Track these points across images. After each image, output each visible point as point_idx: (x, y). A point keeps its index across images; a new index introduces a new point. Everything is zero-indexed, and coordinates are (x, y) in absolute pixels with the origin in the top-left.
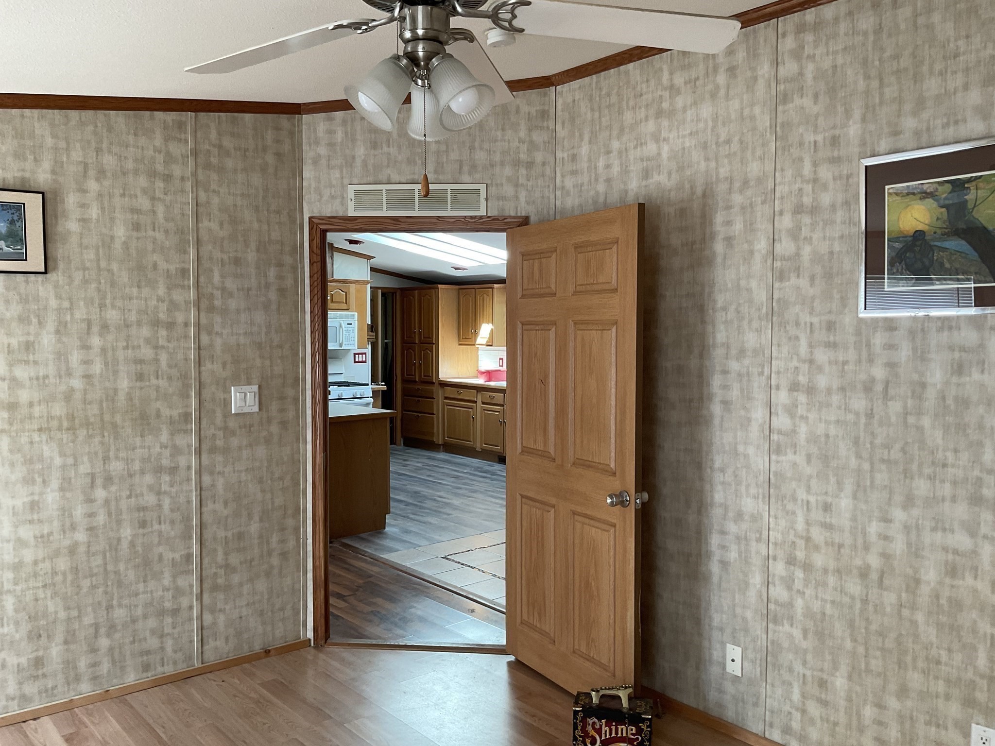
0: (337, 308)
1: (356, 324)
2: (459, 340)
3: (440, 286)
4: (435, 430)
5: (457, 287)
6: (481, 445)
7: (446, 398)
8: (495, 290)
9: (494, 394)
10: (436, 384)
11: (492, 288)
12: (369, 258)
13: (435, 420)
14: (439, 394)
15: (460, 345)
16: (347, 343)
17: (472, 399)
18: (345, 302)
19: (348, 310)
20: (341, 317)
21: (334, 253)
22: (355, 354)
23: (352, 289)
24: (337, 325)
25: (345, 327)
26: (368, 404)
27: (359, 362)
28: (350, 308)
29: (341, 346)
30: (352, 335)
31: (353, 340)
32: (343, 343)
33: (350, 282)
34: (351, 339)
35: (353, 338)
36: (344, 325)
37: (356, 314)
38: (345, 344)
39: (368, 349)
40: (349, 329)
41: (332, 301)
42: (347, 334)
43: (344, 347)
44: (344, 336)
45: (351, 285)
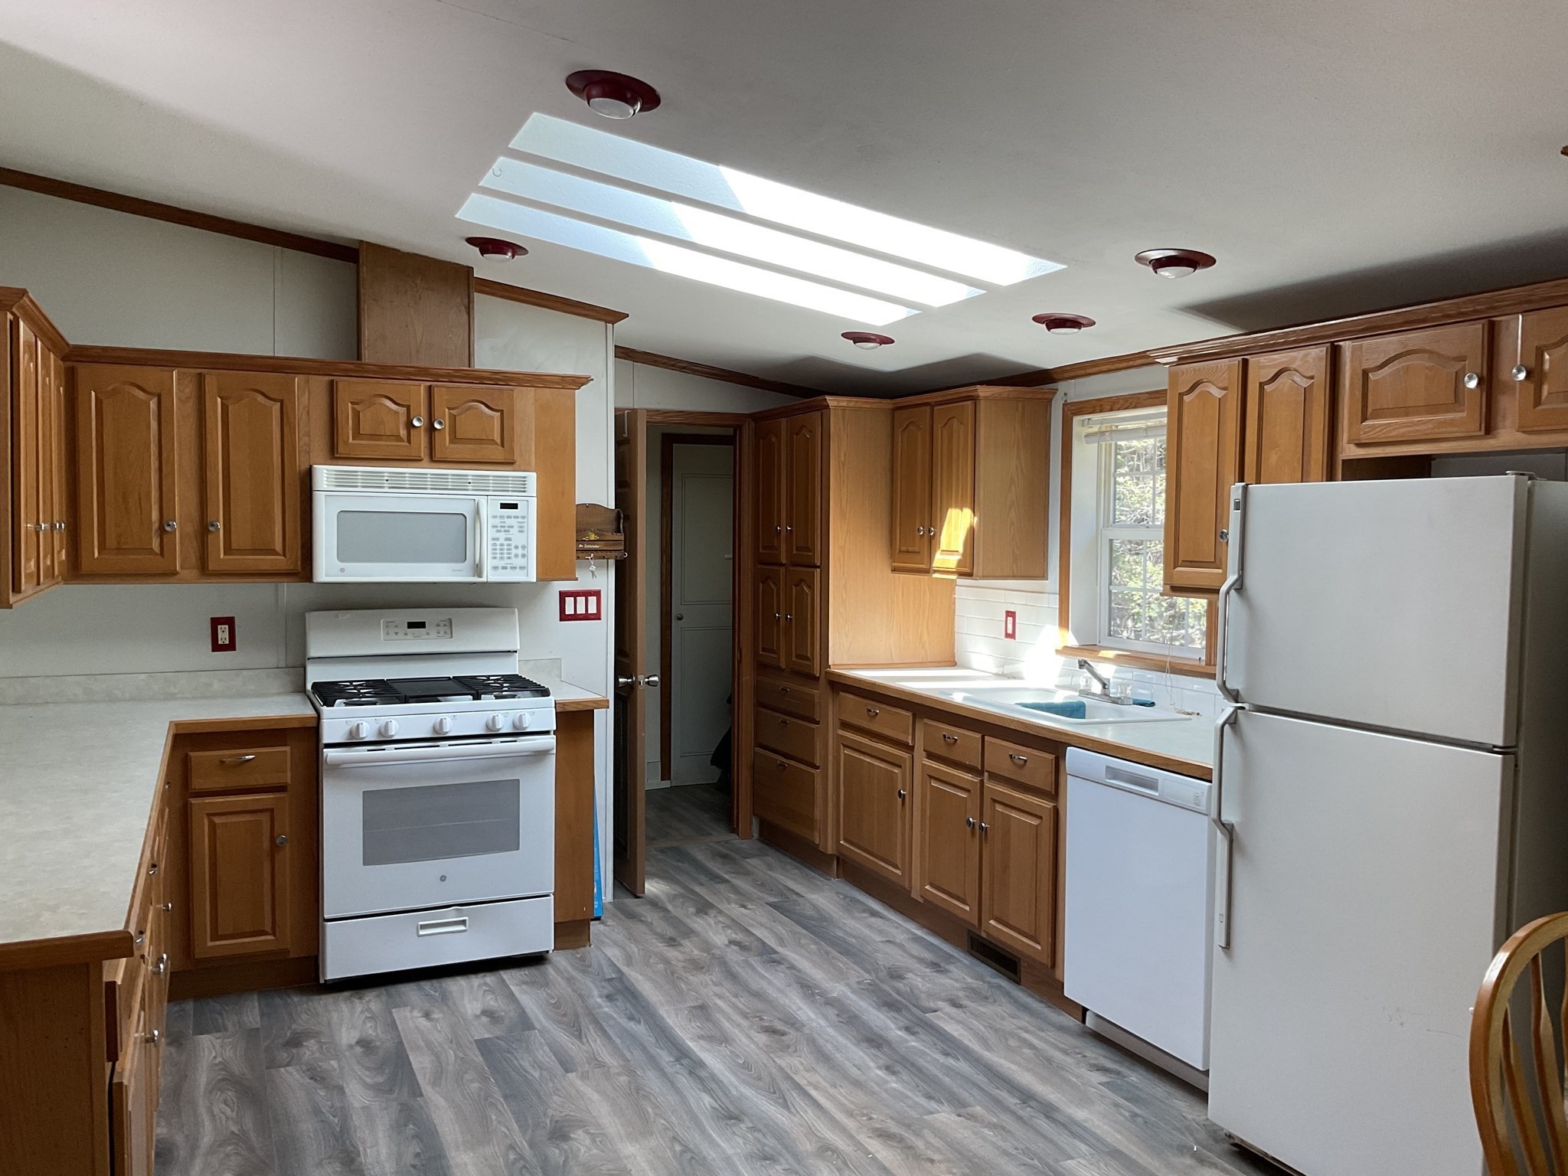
0: (468, 457)
1: (530, 507)
2: (892, 557)
3: (832, 401)
4: (818, 814)
5: (887, 404)
6: (922, 886)
7: (845, 726)
8: (982, 405)
9: (957, 733)
10: (823, 681)
11: (974, 399)
12: (612, 317)
13: (818, 781)
14: (831, 711)
15: (894, 570)
16: (497, 563)
17: (901, 737)
18: (497, 438)
19: (509, 463)
20: (482, 487)
21: (479, 298)
22: (563, 595)
23: (526, 400)
24: (466, 508)
25: (495, 517)
26: (540, 755)
27: (575, 617)
28: (517, 457)
29: (478, 569)
30: (518, 539)
31: (523, 556)
32: (488, 565)
33: (512, 379)
34: (514, 551)
35: (523, 547)
36: (489, 508)
37: (532, 477)
38: (495, 568)
39: (605, 581)
40: (508, 522)
41: (454, 439)
42: (502, 536)
43: (490, 576)
44: (490, 542)
45: (518, 391)
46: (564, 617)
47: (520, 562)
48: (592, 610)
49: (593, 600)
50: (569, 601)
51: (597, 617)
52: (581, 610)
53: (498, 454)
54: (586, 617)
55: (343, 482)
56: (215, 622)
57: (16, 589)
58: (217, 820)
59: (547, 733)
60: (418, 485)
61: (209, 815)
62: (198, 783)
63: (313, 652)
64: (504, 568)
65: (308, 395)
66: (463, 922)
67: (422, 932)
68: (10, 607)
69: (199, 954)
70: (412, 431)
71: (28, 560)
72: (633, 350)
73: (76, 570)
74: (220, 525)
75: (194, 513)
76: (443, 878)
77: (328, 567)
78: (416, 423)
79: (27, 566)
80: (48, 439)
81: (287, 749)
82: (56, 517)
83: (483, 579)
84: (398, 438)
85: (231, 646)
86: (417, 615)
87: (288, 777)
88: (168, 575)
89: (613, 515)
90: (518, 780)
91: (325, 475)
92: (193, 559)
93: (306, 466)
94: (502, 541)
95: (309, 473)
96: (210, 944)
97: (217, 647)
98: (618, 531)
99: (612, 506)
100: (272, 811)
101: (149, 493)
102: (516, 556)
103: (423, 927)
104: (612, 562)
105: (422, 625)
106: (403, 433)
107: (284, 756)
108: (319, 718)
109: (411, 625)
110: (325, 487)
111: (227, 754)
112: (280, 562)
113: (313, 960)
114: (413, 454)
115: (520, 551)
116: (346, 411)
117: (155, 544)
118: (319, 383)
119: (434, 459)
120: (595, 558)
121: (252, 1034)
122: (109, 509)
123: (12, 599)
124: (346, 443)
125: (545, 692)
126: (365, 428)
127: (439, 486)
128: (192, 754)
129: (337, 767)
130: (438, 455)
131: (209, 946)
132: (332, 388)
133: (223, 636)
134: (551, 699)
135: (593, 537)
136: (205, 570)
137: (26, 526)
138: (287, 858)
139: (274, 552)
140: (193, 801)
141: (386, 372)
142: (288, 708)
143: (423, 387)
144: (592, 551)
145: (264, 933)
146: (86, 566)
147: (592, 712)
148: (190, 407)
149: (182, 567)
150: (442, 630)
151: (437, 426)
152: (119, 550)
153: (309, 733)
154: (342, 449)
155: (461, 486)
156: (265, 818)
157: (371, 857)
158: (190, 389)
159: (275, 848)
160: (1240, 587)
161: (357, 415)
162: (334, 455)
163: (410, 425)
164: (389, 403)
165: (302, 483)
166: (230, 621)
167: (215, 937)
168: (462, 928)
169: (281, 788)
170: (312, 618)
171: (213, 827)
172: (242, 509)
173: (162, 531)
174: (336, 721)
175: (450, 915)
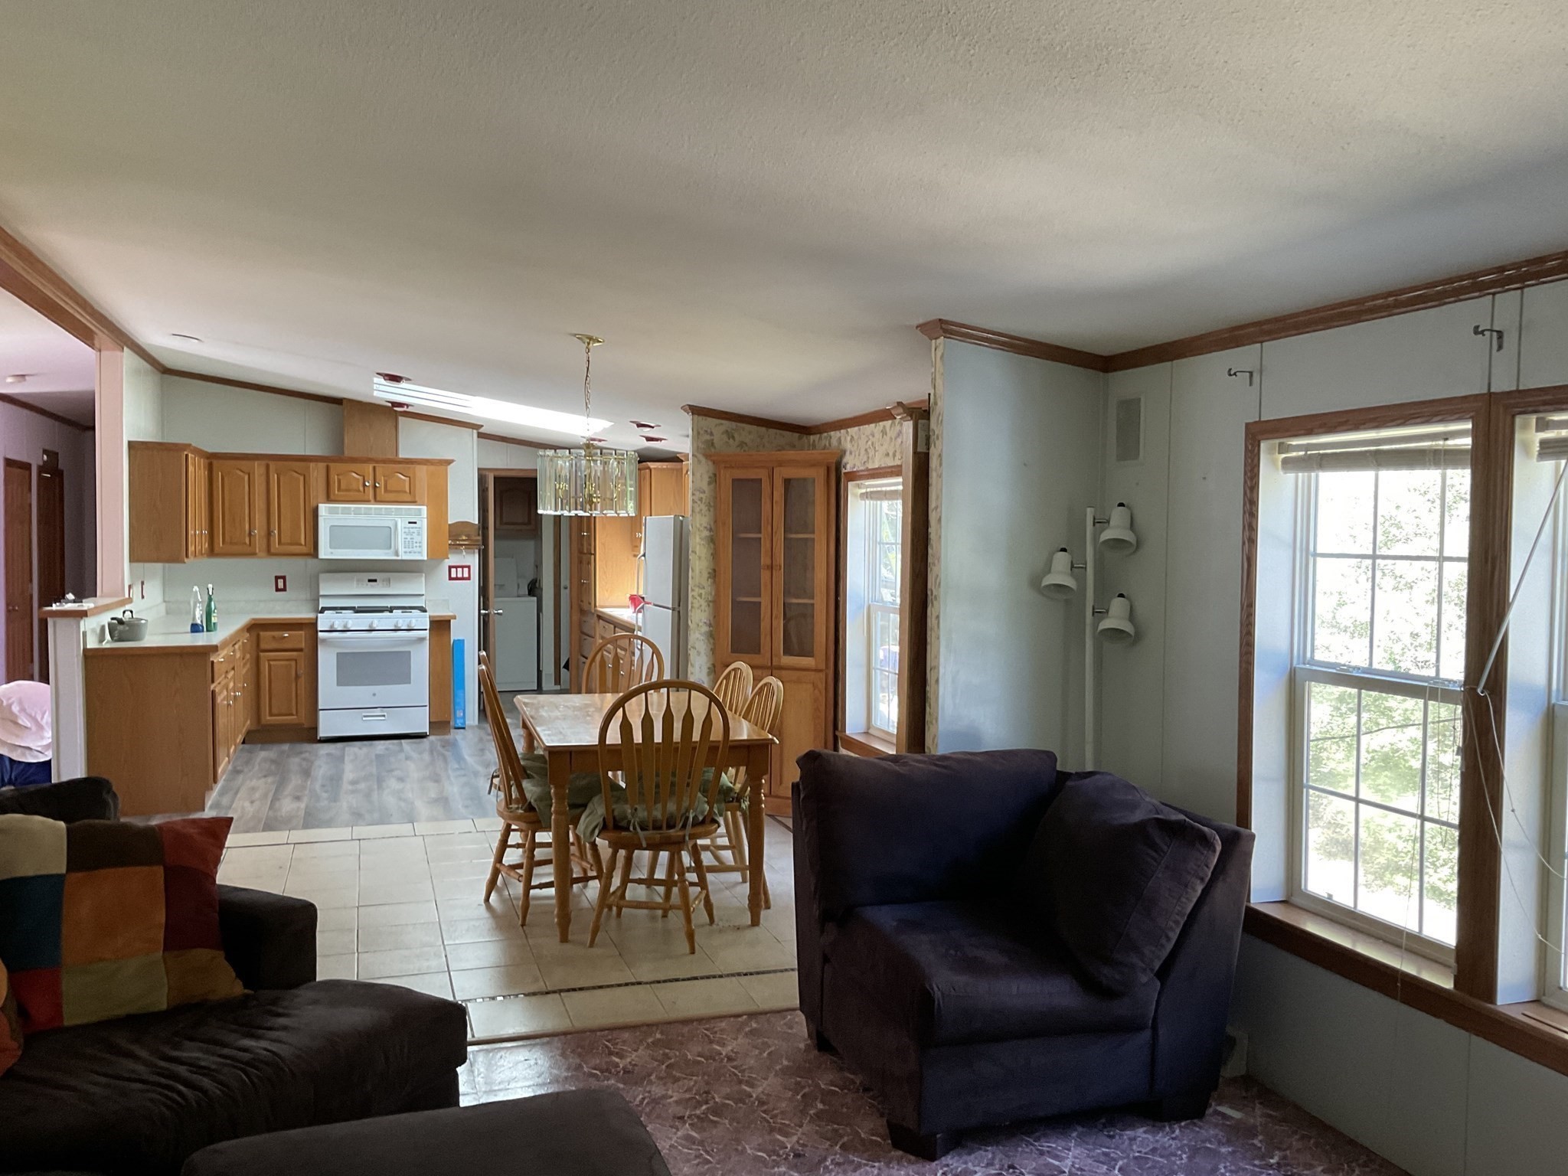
0: (392, 499)
1: (423, 523)
2: (633, 549)
10: (595, 615)
12: (475, 427)
15: (634, 556)
16: (406, 550)
18: (408, 490)
19: (414, 502)
20: (398, 512)
21: (401, 419)
22: (450, 568)
23: (422, 472)
24: (391, 524)
25: (405, 528)
26: (421, 640)
27: (457, 579)
28: (417, 499)
29: (397, 554)
30: (417, 538)
31: (420, 547)
32: (401, 550)
33: (416, 462)
34: (415, 545)
35: (420, 543)
36: (402, 524)
37: (424, 508)
38: (405, 552)
39: (473, 560)
40: (412, 530)
41: (386, 490)
42: (409, 537)
43: (403, 556)
44: (403, 540)
45: (418, 467)
46: (451, 578)
47: (418, 549)
48: (466, 575)
49: (466, 570)
50: (453, 570)
51: (469, 578)
52: (460, 575)
53: (408, 498)
54: (463, 579)
55: (331, 511)
56: (277, 578)
57: (187, 556)
58: (272, 663)
59: (426, 630)
60: (368, 512)
61: (268, 660)
62: (263, 646)
63: (321, 593)
64: (410, 552)
65: (317, 472)
66: (384, 716)
67: (364, 719)
68: (185, 563)
69: (263, 722)
70: (366, 488)
71: (191, 545)
72: (506, 438)
73: (212, 552)
74: (276, 532)
75: (265, 527)
76: (374, 695)
77: (325, 552)
78: (367, 484)
79: (191, 549)
80: (200, 498)
81: (303, 633)
82: (203, 528)
83: (399, 558)
84: (359, 491)
85: (284, 589)
86: (373, 576)
87: (303, 645)
88: (253, 554)
89: (477, 527)
90: (410, 652)
91: (323, 509)
92: (264, 546)
93: (315, 505)
94: (409, 539)
95: (317, 507)
96: (268, 718)
97: (278, 590)
98: (479, 535)
99: (477, 523)
100: (296, 660)
101: (245, 519)
102: (416, 547)
103: (365, 716)
104: (477, 551)
105: (375, 581)
106: (361, 489)
107: (300, 637)
108: (317, 617)
109: (370, 581)
110: (324, 514)
111: (276, 634)
112: (304, 550)
113: (315, 729)
114: (366, 498)
115: (418, 545)
116: (335, 478)
117: (247, 541)
118: (322, 466)
119: (377, 501)
120: (466, 548)
121: (283, 752)
122: (227, 526)
123: (186, 560)
124: (334, 494)
125: (425, 611)
126: (343, 486)
127: (378, 513)
128: (261, 633)
129: (324, 640)
130: (378, 499)
131: (267, 719)
132: (328, 468)
133: (281, 584)
134: (427, 614)
135: (464, 538)
136: (270, 553)
137: (191, 532)
138: (302, 681)
139: (301, 545)
140: (262, 654)
141: (353, 460)
142: (305, 614)
143: (371, 467)
144: (462, 545)
145: (292, 715)
146: (216, 550)
147: (450, 621)
148: (263, 478)
149: (260, 551)
150: (385, 583)
151: (377, 485)
152: (231, 543)
153: (312, 625)
154: (332, 497)
155: (388, 512)
156: (293, 663)
157: (341, 682)
158: (263, 470)
159: (297, 677)
160: (644, 555)
161: (339, 481)
162: (329, 499)
163: (364, 485)
164: (354, 474)
165: (314, 512)
166: (284, 578)
167: (271, 715)
168: (383, 718)
169: (301, 650)
170: (322, 576)
171: (270, 666)
172: (284, 526)
173: (250, 534)
174: (324, 621)
175: (378, 712)
